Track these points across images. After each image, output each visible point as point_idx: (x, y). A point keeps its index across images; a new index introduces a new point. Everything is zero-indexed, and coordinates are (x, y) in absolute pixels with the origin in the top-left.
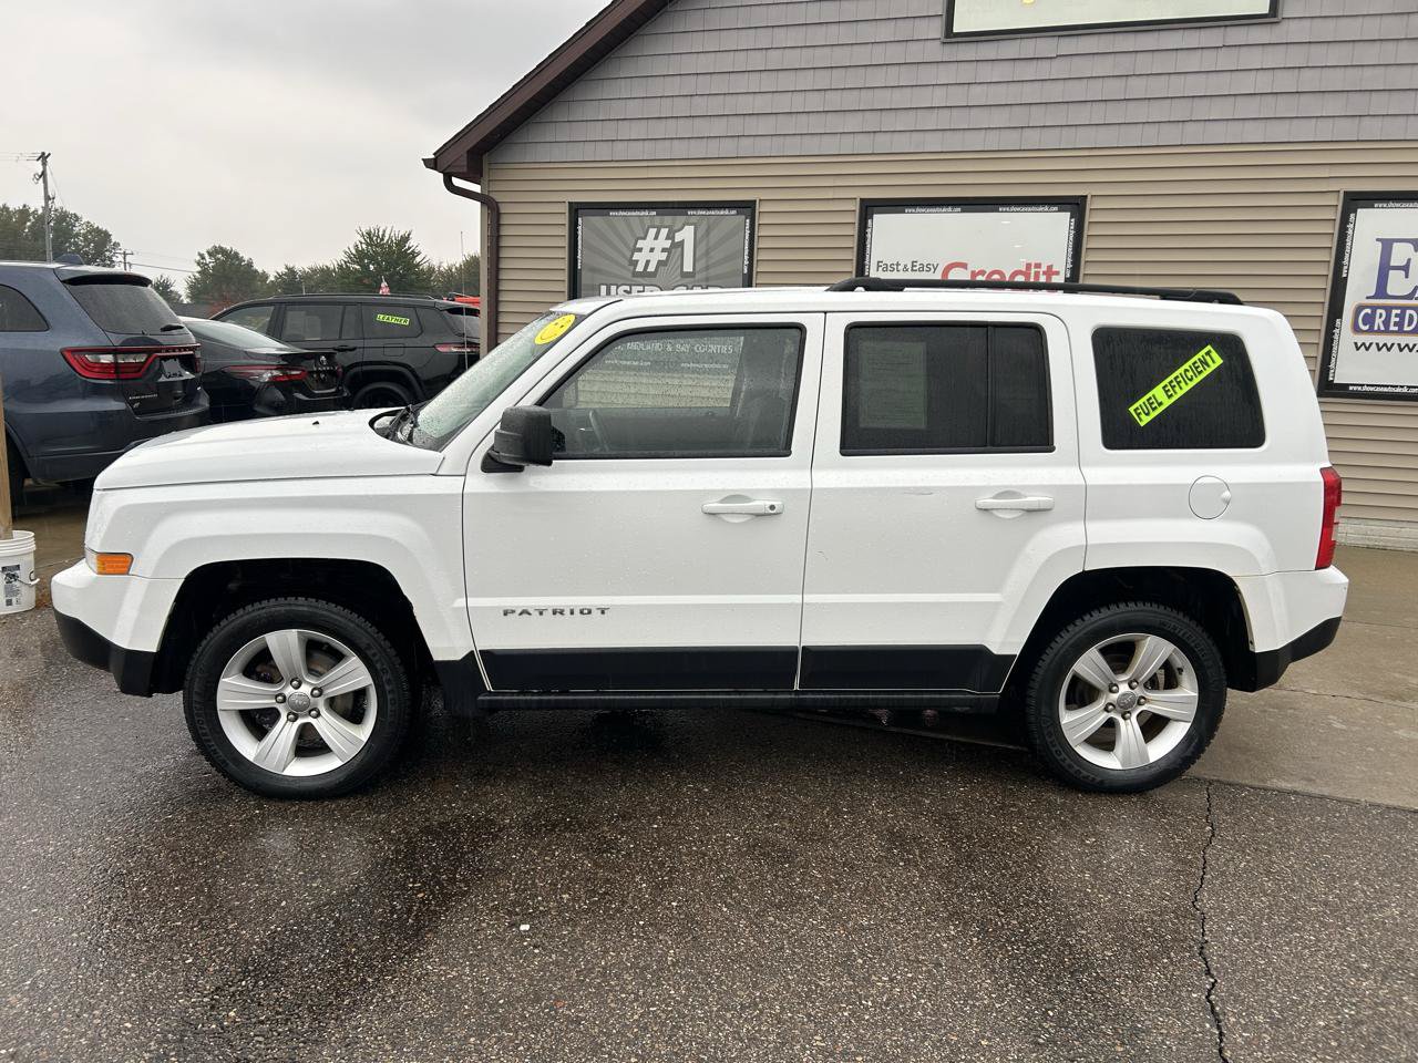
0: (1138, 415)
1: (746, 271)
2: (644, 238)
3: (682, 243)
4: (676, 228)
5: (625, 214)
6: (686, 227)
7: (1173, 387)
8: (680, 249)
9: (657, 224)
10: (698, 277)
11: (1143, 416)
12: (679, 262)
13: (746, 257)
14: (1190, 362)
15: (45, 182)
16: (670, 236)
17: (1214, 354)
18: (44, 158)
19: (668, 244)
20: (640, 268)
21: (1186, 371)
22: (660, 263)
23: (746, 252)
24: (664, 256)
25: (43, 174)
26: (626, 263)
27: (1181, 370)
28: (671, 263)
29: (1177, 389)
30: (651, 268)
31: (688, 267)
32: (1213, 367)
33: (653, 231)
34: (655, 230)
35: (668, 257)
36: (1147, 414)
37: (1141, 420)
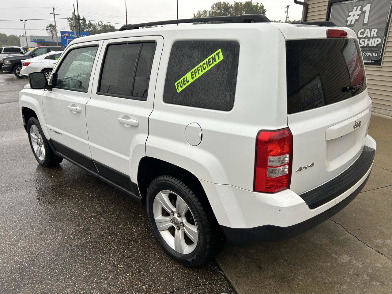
0: (178, 86)
1: (388, 21)
2: (352, 11)
3: (365, 12)
4: (364, 6)
5: (347, 2)
6: (368, 5)
7: (195, 73)
8: (364, 14)
9: (357, 5)
10: (369, 25)
11: (179, 88)
12: (363, 19)
13: (389, 14)
14: (207, 59)
15: (287, 13)
16: (361, 9)
17: (221, 55)
18: (288, 6)
19: (360, 12)
20: (348, 23)
21: (204, 64)
22: (356, 21)
23: (389, 13)
24: (357, 18)
25: (287, 11)
26: (344, 22)
27: (202, 64)
28: (359, 21)
29: (197, 74)
30: (352, 23)
31: (366, 21)
32: (218, 61)
33: (355, 8)
34: (356, 7)
35: (359, 18)
36: (181, 87)
37: (178, 90)
